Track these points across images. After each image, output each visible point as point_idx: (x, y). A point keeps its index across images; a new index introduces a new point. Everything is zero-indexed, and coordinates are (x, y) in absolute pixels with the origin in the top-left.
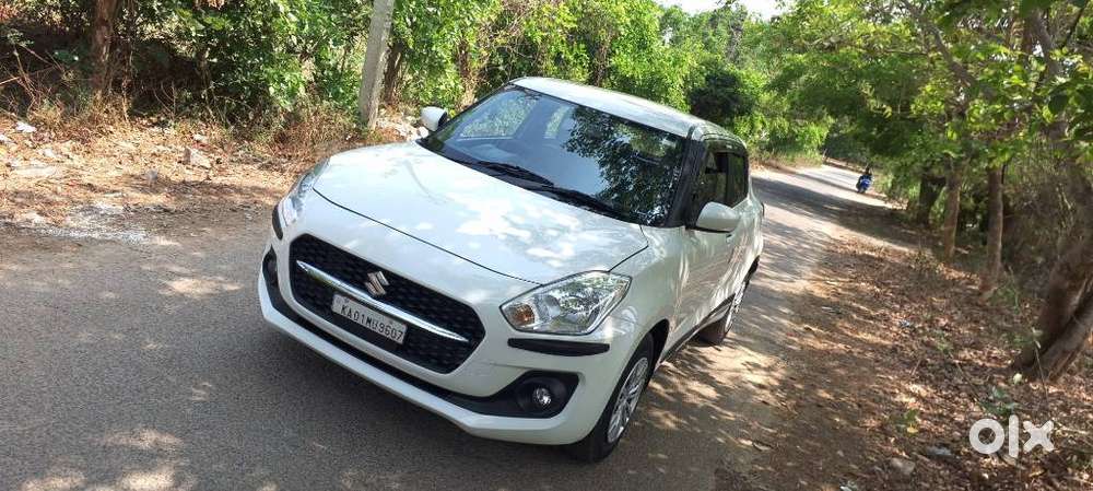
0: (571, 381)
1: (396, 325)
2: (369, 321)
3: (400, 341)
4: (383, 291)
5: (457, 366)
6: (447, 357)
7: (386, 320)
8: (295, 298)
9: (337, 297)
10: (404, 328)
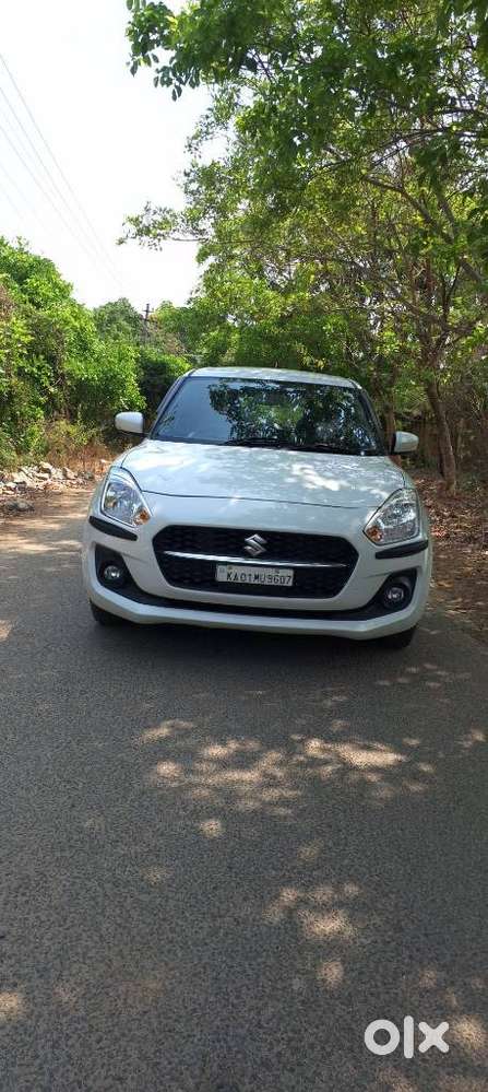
0: (412, 574)
1: (282, 573)
2: (256, 577)
3: (290, 584)
4: (263, 550)
5: (341, 588)
6: (331, 583)
7: (272, 572)
8: (170, 583)
9: (219, 568)
10: (291, 573)
